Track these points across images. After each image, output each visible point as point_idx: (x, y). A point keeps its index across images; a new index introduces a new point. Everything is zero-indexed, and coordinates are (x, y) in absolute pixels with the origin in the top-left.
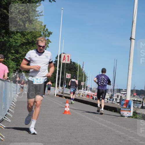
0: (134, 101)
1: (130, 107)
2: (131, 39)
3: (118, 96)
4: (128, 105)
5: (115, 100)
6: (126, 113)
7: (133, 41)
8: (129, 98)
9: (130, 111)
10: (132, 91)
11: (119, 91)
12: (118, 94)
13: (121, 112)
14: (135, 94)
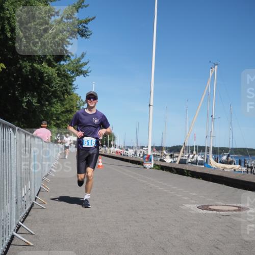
0: (154, 155)
1: (151, 160)
2: (150, 105)
3: (141, 152)
4: (149, 158)
5: (138, 155)
6: (148, 166)
7: (151, 107)
8: (150, 153)
9: (151, 163)
10: (152, 147)
11: (142, 147)
12: (141, 150)
13: (144, 165)
14: (155, 150)
